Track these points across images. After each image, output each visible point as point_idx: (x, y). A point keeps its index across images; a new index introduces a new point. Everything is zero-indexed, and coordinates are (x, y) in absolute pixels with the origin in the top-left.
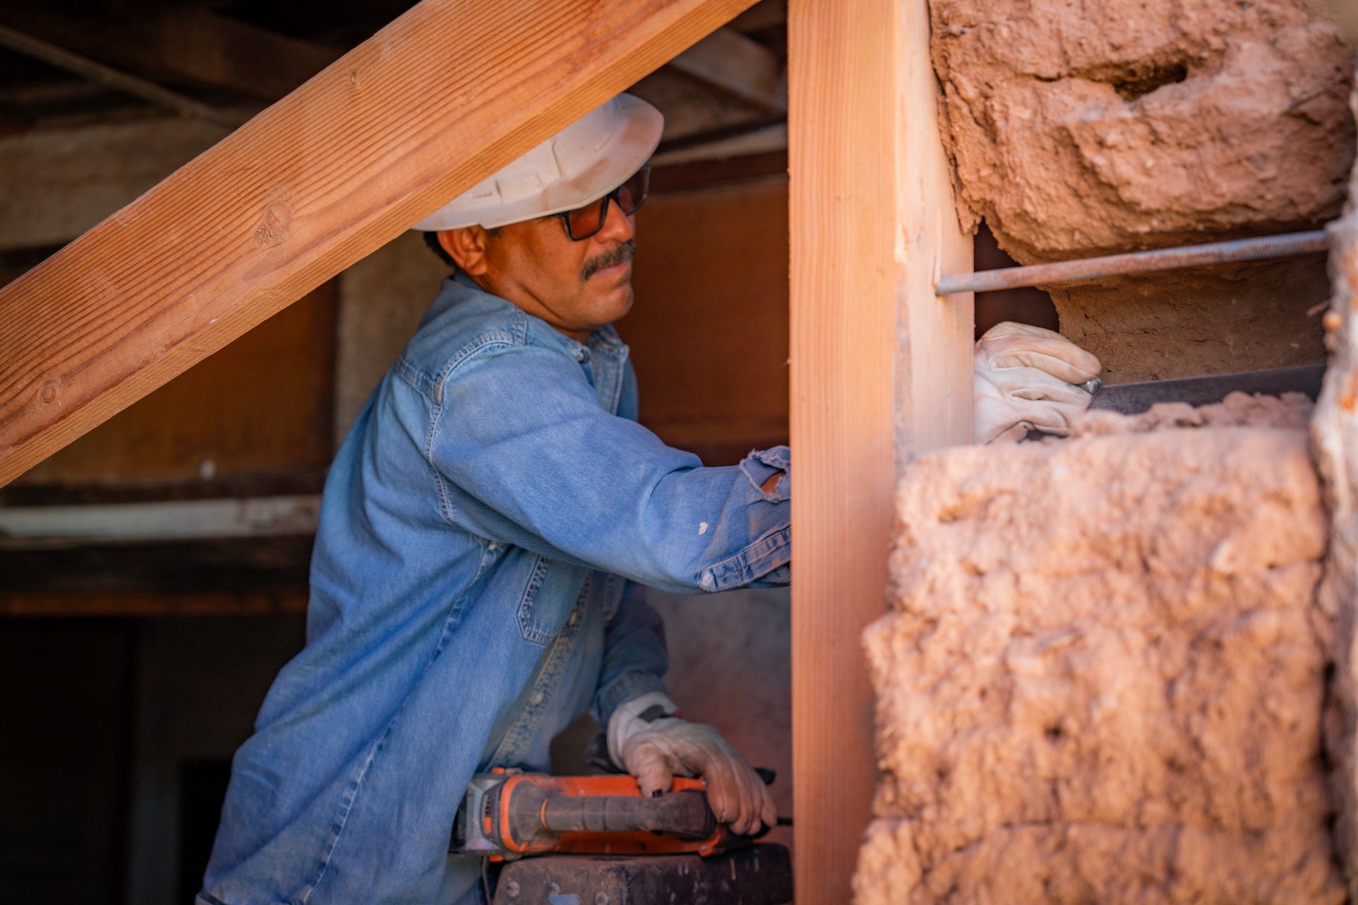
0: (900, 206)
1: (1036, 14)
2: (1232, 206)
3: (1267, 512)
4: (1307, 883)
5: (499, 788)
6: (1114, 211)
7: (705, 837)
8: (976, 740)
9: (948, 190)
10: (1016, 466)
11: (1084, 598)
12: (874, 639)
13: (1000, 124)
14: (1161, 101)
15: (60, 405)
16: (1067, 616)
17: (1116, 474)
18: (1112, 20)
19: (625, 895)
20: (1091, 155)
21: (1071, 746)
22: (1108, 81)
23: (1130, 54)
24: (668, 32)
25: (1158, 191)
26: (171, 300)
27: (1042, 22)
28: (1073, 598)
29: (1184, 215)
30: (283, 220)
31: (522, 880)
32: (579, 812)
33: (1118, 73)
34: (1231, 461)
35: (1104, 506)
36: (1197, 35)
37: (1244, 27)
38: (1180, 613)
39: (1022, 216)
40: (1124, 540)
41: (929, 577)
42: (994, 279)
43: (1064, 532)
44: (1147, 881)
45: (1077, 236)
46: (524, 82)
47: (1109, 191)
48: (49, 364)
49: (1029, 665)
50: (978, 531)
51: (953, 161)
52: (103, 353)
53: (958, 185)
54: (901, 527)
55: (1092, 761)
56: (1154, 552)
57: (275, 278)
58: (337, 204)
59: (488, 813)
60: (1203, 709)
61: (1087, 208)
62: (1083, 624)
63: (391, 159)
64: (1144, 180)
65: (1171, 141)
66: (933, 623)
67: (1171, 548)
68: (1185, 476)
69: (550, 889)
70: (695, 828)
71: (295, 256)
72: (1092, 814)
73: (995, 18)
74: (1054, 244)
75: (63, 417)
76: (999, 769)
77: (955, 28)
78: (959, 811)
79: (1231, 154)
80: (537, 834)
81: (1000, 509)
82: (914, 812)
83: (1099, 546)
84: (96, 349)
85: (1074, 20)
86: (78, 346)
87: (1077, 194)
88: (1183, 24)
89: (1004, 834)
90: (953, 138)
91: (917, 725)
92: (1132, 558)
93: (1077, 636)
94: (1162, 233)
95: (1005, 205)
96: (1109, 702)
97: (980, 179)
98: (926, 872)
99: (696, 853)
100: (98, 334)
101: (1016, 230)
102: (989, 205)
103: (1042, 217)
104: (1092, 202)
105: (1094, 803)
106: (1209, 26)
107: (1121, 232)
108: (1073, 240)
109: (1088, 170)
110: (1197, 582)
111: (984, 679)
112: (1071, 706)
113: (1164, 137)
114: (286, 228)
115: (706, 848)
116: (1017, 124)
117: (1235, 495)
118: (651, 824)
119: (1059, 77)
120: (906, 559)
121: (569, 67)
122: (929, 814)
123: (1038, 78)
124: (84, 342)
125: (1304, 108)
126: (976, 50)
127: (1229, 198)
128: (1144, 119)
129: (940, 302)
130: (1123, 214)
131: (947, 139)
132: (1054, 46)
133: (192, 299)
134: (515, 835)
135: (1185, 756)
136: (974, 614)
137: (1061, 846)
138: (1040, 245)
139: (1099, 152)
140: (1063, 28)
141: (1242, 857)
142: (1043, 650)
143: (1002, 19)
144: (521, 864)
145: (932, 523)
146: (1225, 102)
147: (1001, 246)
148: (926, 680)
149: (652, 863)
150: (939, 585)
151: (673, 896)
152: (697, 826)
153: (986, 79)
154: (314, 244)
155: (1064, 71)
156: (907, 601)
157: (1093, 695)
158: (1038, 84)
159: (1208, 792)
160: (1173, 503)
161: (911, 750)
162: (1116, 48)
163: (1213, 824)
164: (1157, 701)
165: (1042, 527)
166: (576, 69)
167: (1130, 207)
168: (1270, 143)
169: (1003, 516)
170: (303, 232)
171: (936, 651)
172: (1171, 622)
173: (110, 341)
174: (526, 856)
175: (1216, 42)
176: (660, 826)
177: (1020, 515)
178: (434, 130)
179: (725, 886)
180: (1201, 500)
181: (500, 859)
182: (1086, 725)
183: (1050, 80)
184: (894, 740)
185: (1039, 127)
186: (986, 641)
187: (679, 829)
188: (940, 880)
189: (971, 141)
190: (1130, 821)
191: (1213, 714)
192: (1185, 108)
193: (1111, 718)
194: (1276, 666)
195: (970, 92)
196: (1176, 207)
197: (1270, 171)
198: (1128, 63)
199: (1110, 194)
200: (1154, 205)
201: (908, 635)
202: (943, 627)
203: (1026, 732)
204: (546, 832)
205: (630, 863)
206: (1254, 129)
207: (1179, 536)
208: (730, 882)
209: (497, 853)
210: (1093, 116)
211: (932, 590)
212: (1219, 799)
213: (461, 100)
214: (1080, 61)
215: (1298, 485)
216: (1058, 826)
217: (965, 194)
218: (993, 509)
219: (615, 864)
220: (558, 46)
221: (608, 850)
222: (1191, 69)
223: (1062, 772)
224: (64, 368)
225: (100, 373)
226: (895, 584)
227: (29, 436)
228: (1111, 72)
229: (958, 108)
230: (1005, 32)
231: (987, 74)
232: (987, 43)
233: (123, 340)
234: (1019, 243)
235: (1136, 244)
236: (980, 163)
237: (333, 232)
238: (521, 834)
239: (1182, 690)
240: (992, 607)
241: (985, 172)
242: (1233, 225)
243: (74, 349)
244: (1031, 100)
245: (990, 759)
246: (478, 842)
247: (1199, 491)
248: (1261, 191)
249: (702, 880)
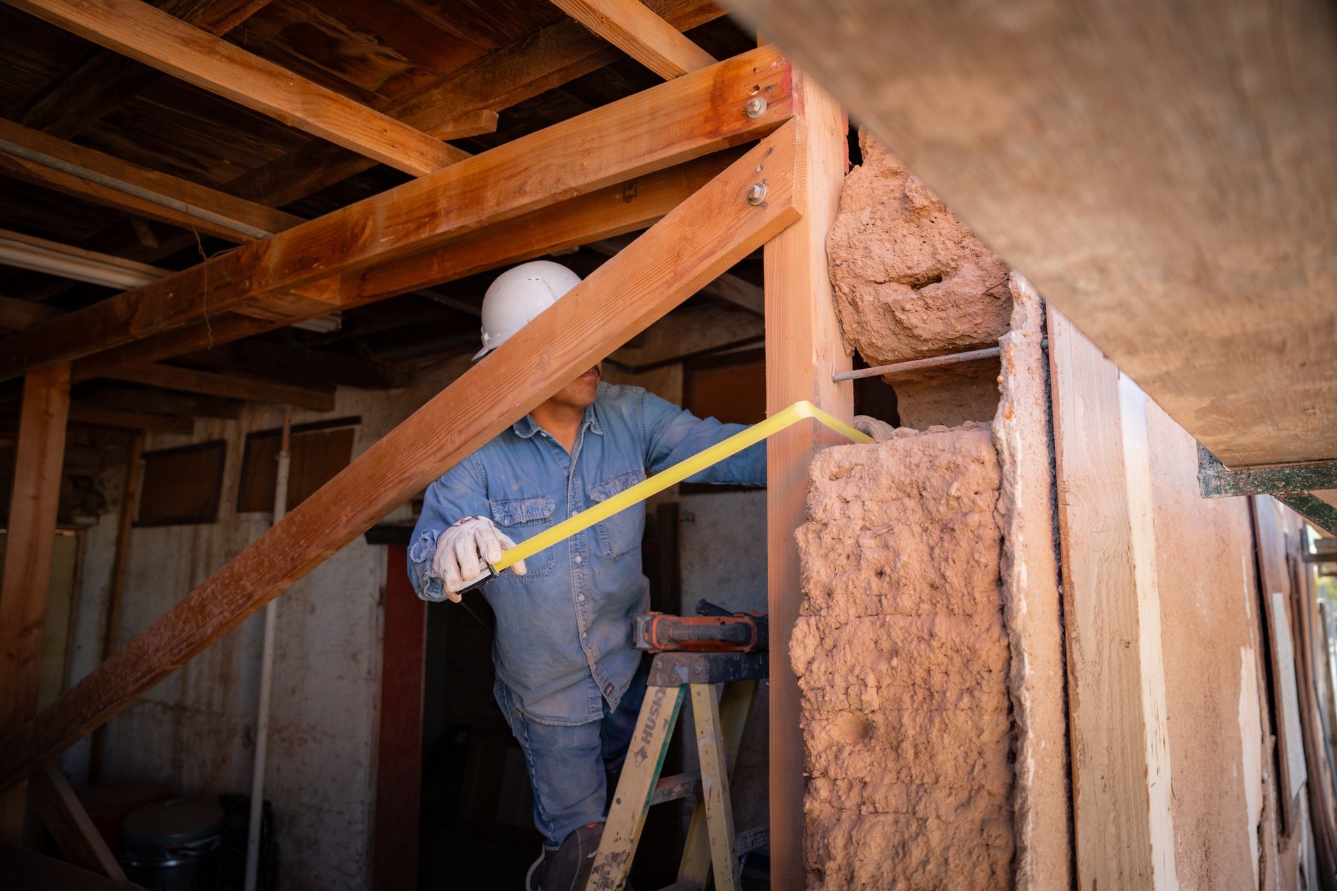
0: (814, 340)
1: (873, 254)
2: (963, 336)
3: (973, 467)
4: (991, 637)
5: (652, 620)
6: (911, 340)
7: (746, 643)
8: (844, 578)
9: (839, 335)
10: (864, 453)
11: (893, 511)
12: (799, 534)
13: (860, 303)
14: (929, 290)
15: (457, 444)
16: (886, 521)
17: (908, 454)
18: (907, 256)
19: (708, 668)
20: (899, 314)
21: (888, 579)
22: (908, 284)
23: (915, 271)
24: (710, 268)
25: (930, 330)
26: (501, 397)
27: (876, 258)
28: (888, 511)
29: (942, 341)
30: (547, 360)
31: (663, 660)
32: (687, 632)
33: (912, 280)
34: (957, 445)
35: (902, 469)
36: (944, 261)
37: (965, 257)
38: (936, 516)
39: (871, 345)
40: (911, 483)
41: (824, 504)
42: (861, 373)
43: (885, 481)
44: (920, 639)
45: (896, 353)
46: (648, 293)
47: (908, 331)
48: (453, 426)
49: (868, 542)
50: (847, 483)
51: (840, 322)
52: (474, 421)
53: (843, 332)
54: (813, 482)
55: (897, 585)
56: (925, 489)
57: (543, 385)
58: (569, 351)
59: (646, 632)
60: (946, 560)
61: (899, 339)
62: (894, 523)
63: (592, 330)
64: (924, 325)
65: (935, 308)
66: (826, 525)
67: (932, 486)
68: (938, 453)
69: (675, 665)
70: (740, 639)
71: (552, 375)
72: (896, 610)
73: (855, 257)
74: (887, 358)
75: (458, 449)
76: (855, 590)
77: (838, 262)
78: (837, 611)
79: (960, 312)
80: (669, 641)
81: (857, 472)
82: (816, 612)
83: (900, 487)
84: (471, 420)
85: (891, 256)
86: (464, 418)
87: (895, 334)
88: (938, 257)
89: (858, 620)
90: (840, 312)
91: (818, 572)
92: (915, 491)
93: (890, 529)
94: (934, 350)
95: (864, 340)
96: (904, 558)
97: (853, 329)
98: (822, 639)
99: (742, 651)
100: (472, 413)
101: (869, 352)
102: (857, 341)
103: (880, 345)
104: (901, 337)
105: (898, 605)
106: (949, 257)
107: (916, 351)
108: (894, 356)
109: (899, 322)
110: (943, 501)
111: (848, 550)
112: (887, 561)
113: (931, 305)
114: (548, 363)
115: (747, 649)
116: (867, 303)
117: (960, 460)
118: (719, 637)
119: (885, 282)
120: (814, 496)
121: (667, 286)
122: (823, 613)
123: (876, 283)
124: (467, 417)
125: (992, 291)
126: (848, 271)
127: (961, 332)
128: (922, 298)
129: (836, 385)
130: (916, 342)
131: (837, 312)
132: (882, 268)
133: (510, 396)
134: (658, 641)
135: (938, 582)
136: (844, 520)
137: (883, 625)
138: (880, 358)
139: (903, 313)
140: (885, 260)
141: (963, 627)
142: (876, 536)
143: (859, 257)
144: (663, 654)
145: (826, 480)
146: (956, 289)
147: (865, 361)
148: (823, 551)
149: (722, 655)
150: (828, 508)
151: (731, 669)
152: (741, 638)
153: (852, 284)
154: (559, 369)
155: (887, 279)
156: (814, 515)
157: (897, 555)
158: (876, 285)
159: (948, 597)
160: (933, 466)
161: (816, 583)
162: (909, 268)
163: (951, 612)
164: (926, 557)
165: (874, 479)
166: (670, 286)
167: (917, 337)
168: (978, 307)
169: (858, 475)
170: (555, 364)
171: (827, 538)
172: (933, 521)
173: (476, 416)
174: (664, 651)
175: (953, 264)
176: (723, 638)
177: (865, 475)
178: (610, 316)
179: (757, 666)
180: (944, 463)
181: (652, 652)
182: (894, 569)
183: (881, 283)
184: (808, 579)
185: (876, 304)
186: (849, 533)
187: (733, 639)
188: (829, 642)
189: (848, 312)
190: (913, 613)
191: (951, 562)
192: (940, 292)
193: (905, 565)
194: (979, 538)
195: (846, 290)
196: (938, 338)
197: (979, 320)
198: (915, 275)
199: (909, 332)
200: (929, 337)
201: (814, 531)
202: (830, 525)
203: (867, 574)
204: (672, 640)
205: (711, 654)
206: (970, 301)
207: (935, 481)
208: (759, 665)
209: (651, 649)
210: (900, 298)
211: (825, 510)
212: (953, 601)
213: (622, 303)
214: (893, 274)
215: (987, 455)
216: (881, 616)
217: (846, 337)
218: (853, 472)
219: (704, 654)
220: (663, 277)
221: (703, 650)
222: (943, 277)
223: (883, 591)
224: (459, 428)
225: (472, 430)
226: (809, 508)
227: (445, 458)
228: (908, 279)
229: (841, 297)
230: (860, 263)
231: (853, 281)
232: (852, 268)
233: (482, 415)
234: (872, 358)
235: (923, 355)
236: (852, 322)
237: (567, 364)
238: (661, 641)
239: (937, 551)
240: (852, 517)
241: (854, 326)
242: (965, 345)
243: (463, 420)
244: (873, 292)
245: (851, 587)
246: (642, 644)
247: (943, 459)
248: (976, 329)
249: (745, 663)
